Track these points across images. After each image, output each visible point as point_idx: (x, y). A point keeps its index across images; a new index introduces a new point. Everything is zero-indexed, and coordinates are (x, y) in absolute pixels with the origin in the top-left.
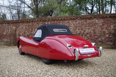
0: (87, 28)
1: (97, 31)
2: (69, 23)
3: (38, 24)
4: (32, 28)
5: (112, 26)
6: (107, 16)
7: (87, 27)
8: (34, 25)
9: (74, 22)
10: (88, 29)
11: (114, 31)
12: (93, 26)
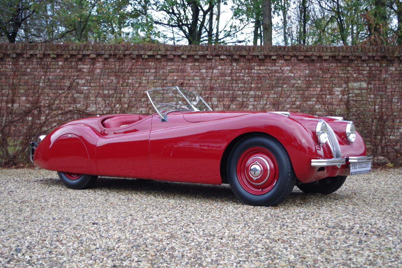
0: (252, 93)
1: (288, 106)
2: (183, 71)
3: (46, 68)
4: (14, 88)
5: (337, 91)
6: (322, 54)
7: (251, 89)
8: (25, 74)
9: (204, 71)
10: (255, 97)
11: (343, 107)
12: (272, 87)
